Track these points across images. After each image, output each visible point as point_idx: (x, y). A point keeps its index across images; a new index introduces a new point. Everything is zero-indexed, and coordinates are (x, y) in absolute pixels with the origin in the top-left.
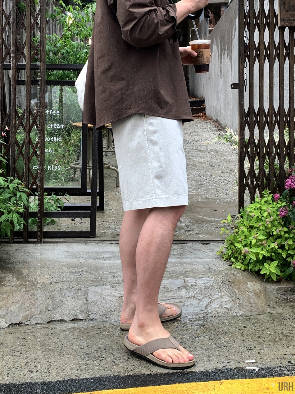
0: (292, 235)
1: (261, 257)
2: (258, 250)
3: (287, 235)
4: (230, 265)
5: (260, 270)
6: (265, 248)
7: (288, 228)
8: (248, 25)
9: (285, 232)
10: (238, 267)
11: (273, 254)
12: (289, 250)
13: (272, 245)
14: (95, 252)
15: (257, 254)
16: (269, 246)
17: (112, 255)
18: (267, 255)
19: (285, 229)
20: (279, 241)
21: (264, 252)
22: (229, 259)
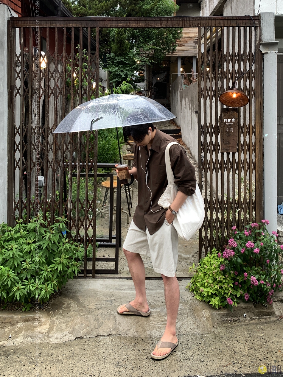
0: (227, 281)
1: (210, 294)
2: (209, 290)
3: (224, 281)
4: (193, 296)
5: (210, 301)
6: (212, 288)
7: (225, 276)
8: (204, 149)
9: (224, 279)
10: (198, 298)
11: (217, 292)
12: (225, 290)
13: (216, 287)
14: (118, 285)
15: (208, 292)
16: (214, 287)
17: (128, 287)
18: (213, 292)
19: (224, 277)
20: (220, 284)
21: (211, 291)
22: (193, 291)
